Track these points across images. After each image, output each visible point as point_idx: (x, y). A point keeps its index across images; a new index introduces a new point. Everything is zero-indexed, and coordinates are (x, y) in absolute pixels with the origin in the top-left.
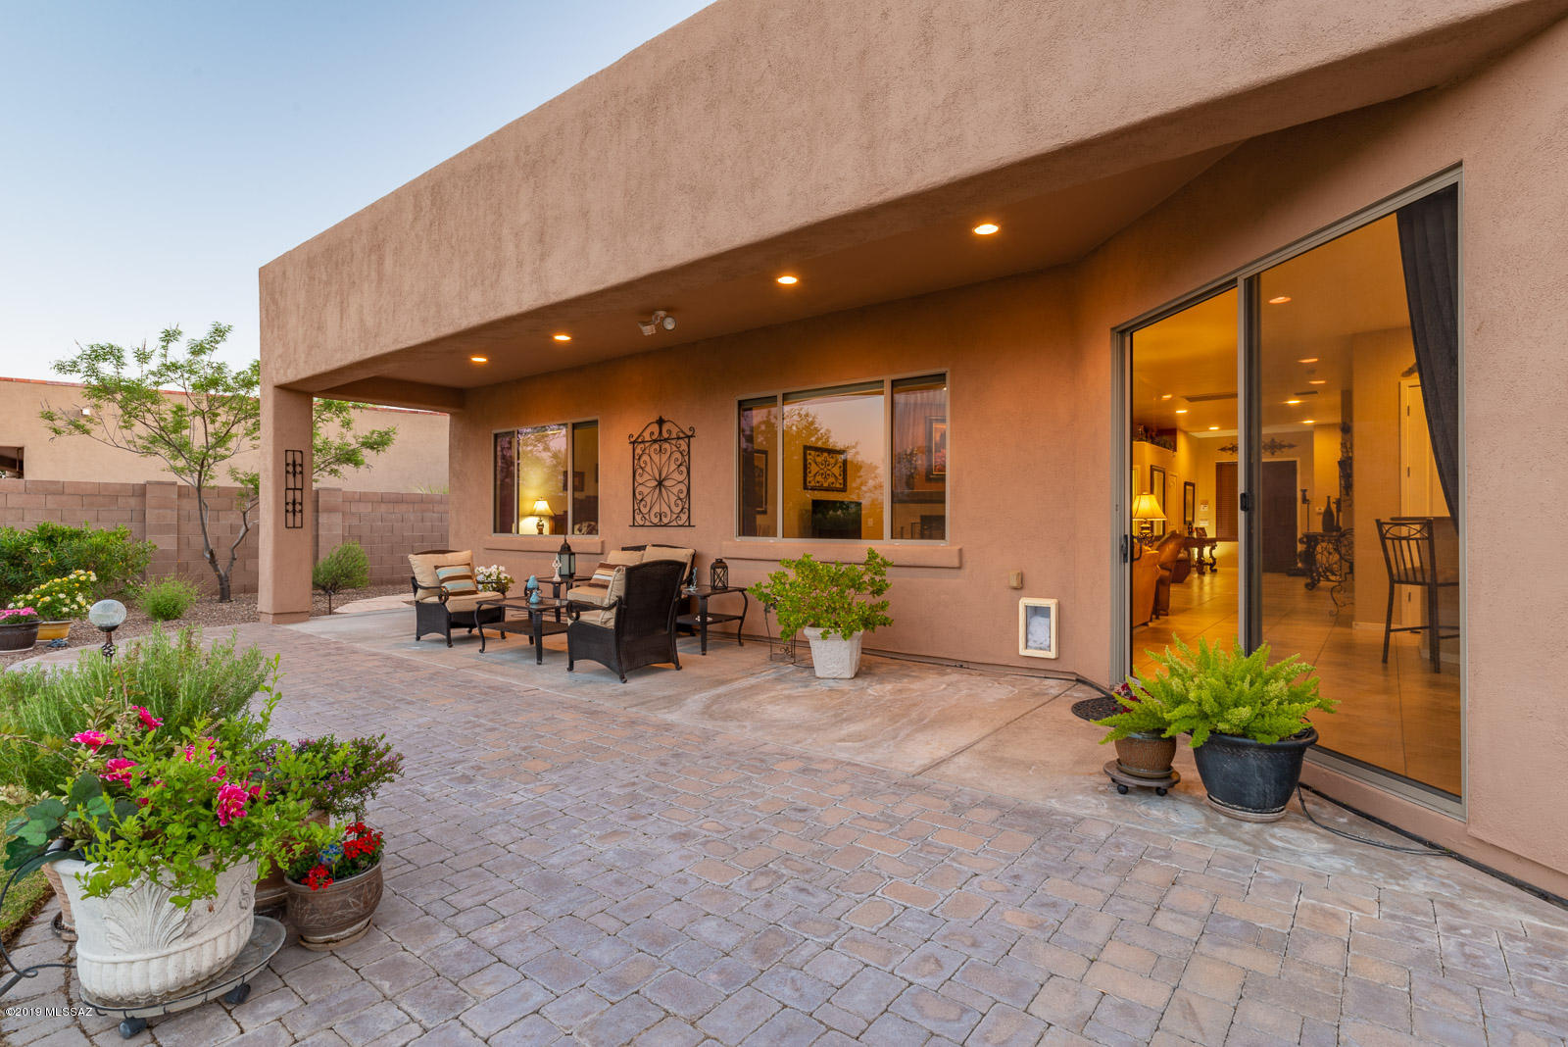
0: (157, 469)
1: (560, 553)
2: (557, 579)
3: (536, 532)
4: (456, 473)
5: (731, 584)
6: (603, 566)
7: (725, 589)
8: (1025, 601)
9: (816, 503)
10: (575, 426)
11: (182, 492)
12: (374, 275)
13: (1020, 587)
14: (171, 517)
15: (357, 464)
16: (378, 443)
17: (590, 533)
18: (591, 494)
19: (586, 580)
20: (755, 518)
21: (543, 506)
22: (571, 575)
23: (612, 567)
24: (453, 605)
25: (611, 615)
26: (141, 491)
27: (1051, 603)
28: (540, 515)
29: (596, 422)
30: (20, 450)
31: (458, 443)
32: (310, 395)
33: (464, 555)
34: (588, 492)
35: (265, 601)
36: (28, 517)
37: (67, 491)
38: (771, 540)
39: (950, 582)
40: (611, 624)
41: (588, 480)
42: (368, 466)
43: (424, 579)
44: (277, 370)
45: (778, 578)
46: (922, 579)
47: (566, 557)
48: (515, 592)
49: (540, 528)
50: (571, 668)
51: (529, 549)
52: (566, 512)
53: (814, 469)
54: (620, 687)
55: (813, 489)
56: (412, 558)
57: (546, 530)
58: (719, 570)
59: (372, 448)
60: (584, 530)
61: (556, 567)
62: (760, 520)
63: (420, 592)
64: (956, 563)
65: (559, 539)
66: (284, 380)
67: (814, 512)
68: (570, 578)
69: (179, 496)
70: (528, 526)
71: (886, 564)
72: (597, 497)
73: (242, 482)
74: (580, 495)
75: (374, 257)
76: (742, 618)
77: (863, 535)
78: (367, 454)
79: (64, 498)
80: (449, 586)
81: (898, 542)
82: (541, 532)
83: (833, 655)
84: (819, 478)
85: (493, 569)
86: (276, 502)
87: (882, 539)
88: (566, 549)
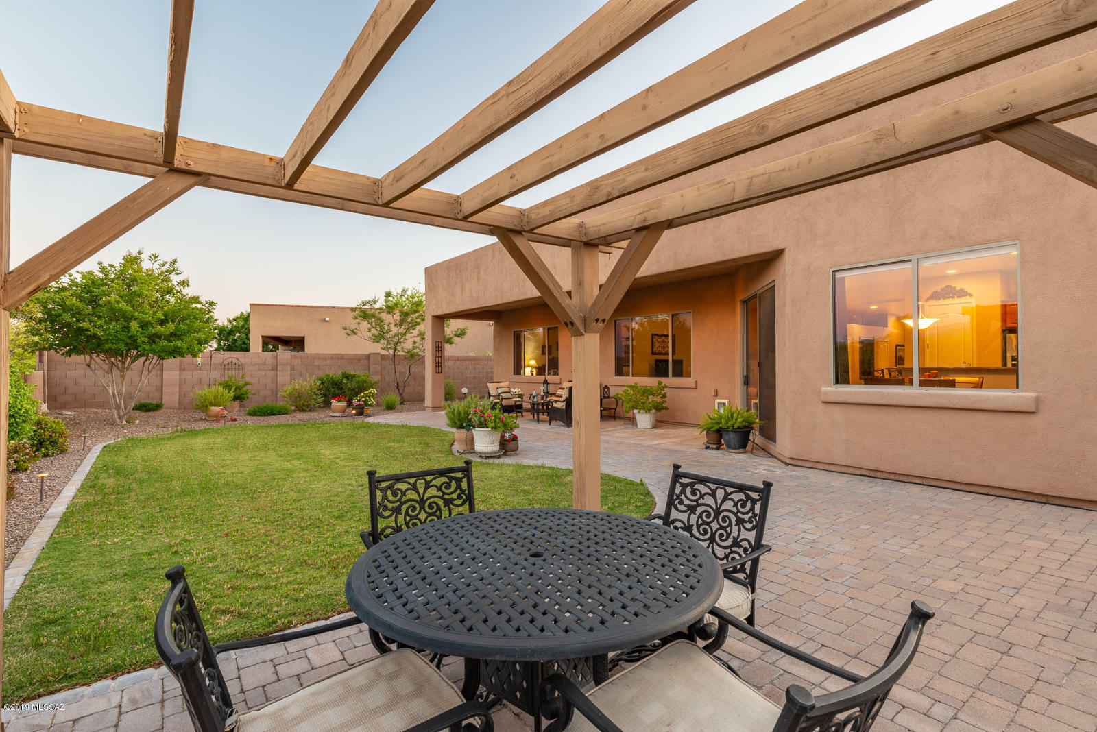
0: (377, 348)
1: (543, 383)
2: (542, 394)
3: (530, 374)
4: (497, 349)
5: (611, 395)
6: (560, 388)
7: (609, 397)
8: (718, 401)
9: (657, 361)
10: (549, 329)
11: (383, 357)
12: (476, 277)
13: (716, 395)
14: (378, 368)
15: (451, 343)
16: (461, 334)
17: (554, 375)
18: (555, 356)
19: (554, 394)
20: (622, 369)
21: (533, 362)
22: (548, 392)
23: (563, 389)
24: (505, 403)
25: (564, 404)
26: (368, 357)
27: (726, 401)
28: (532, 367)
29: (557, 327)
30: (304, 337)
31: (497, 335)
32: (444, 318)
33: (507, 384)
34: (553, 355)
35: (428, 402)
36: (333, 369)
37: (345, 357)
38: (628, 378)
39: (693, 394)
40: (564, 407)
41: (554, 349)
42: (456, 344)
43: (493, 393)
44: (434, 310)
45: (625, 392)
46: (682, 393)
47: (545, 385)
48: (526, 398)
49: (532, 372)
50: (550, 424)
51: (529, 382)
52: (544, 366)
53: (657, 345)
54: (567, 429)
55: (656, 354)
56: (488, 384)
57: (535, 374)
58: (606, 390)
59: (459, 337)
60: (552, 373)
61: (542, 389)
62: (625, 369)
63: (491, 398)
64: (694, 387)
65: (542, 378)
66: (436, 314)
67: (656, 365)
68: (547, 394)
69: (382, 359)
70: (528, 371)
71: (666, 387)
72: (558, 358)
73: (406, 352)
74: (550, 357)
75: (476, 271)
76: (615, 409)
77: (684, 374)
78: (456, 340)
79: (343, 361)
80: (503, 395)
81: (674, 378)
82: (532, 374)
83: (644, 420)
84: (660, 349)
85: (516, 390)
86: (433, 363)
87: (668, 376)
88: (546, 382)
